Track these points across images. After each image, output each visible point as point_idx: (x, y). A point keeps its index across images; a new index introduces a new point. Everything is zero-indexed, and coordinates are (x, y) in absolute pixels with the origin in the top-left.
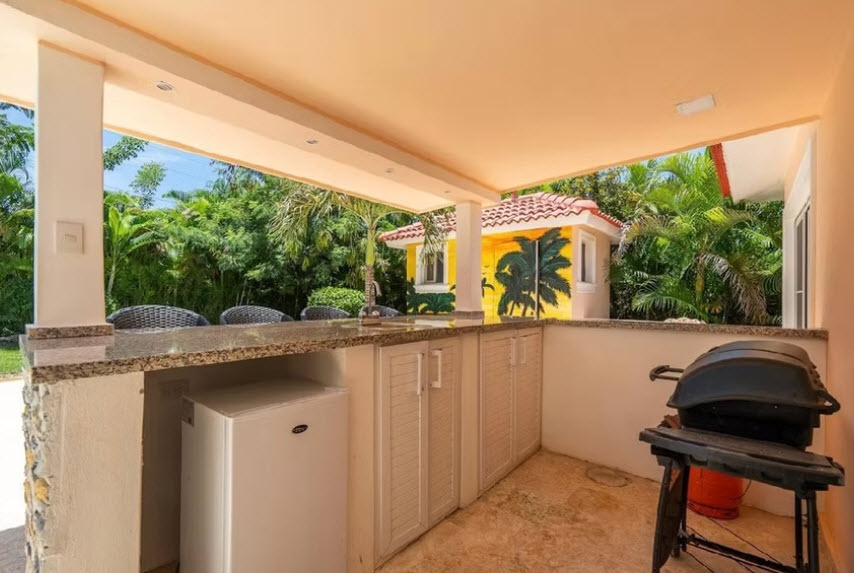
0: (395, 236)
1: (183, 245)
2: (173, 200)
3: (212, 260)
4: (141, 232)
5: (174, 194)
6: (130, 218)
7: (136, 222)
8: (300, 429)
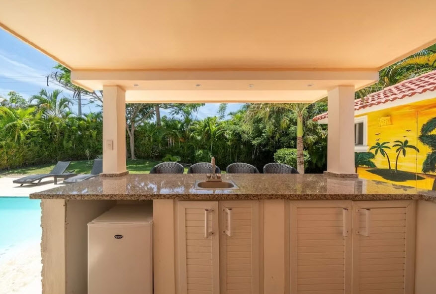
0: (323, 117)
1: (231, 133)
2: (231, 115)
3: (240, 136)
4: (219, 129)
5: (231, 114)
6: (215, 125)
7: (217, 126)
8: (119, 237)
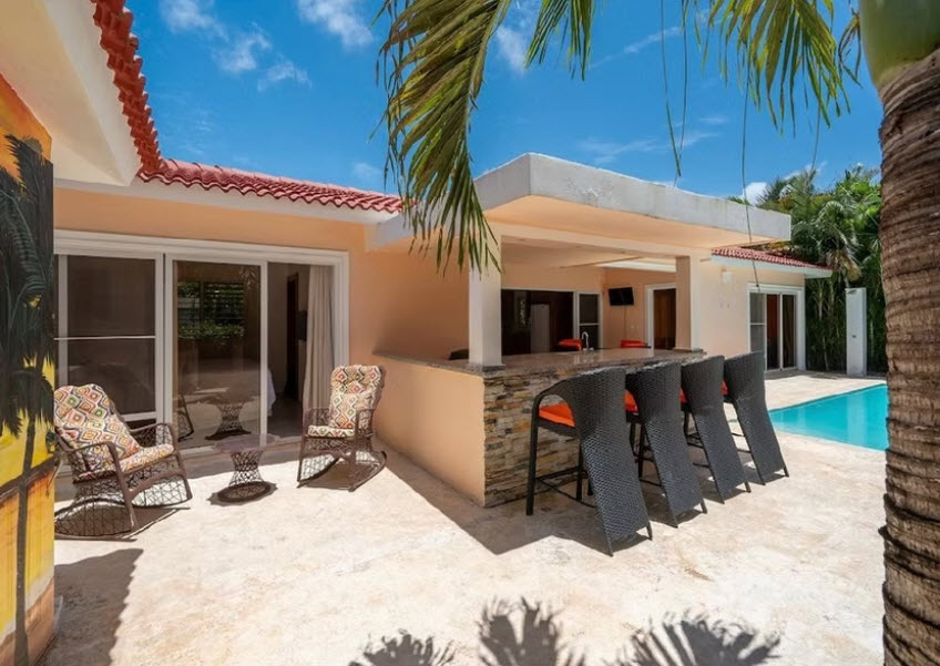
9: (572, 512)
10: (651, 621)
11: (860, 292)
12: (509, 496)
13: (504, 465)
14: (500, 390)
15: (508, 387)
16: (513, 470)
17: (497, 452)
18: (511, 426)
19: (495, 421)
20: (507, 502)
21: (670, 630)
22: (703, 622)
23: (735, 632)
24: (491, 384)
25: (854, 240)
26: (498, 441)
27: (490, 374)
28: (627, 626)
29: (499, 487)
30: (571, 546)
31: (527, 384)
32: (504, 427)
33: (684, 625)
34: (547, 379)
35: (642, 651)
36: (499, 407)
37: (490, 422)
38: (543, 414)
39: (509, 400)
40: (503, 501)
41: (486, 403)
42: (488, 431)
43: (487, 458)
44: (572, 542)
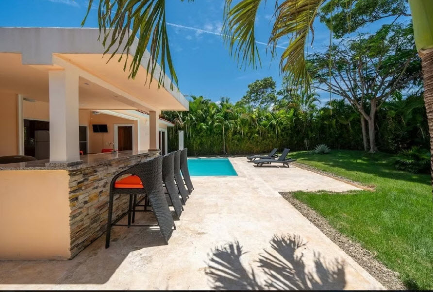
9: (131, 235)
10: (205, 262)
11: (182, 131)
12: (86, 244)
13: (83, 225)
14: (80, 178)
15: (85, 174)
16: (89, 226)
17: (78, 218)
18: (87, 199)
19: (77, 199)
20: (85, 247)
21: (213, 260)
22: (218, 250)
23: (227, 247)
24: (74, 175)
25: (181, 116)
26: (79, 211)
27: (73, 168)
28: (200, 270)
29: (79, 241)
30: (145, 251)
31: (96, 171)
32: (83, 201)
33: (214, 255)
34: (106, 167)
35: (213, 276)
36: (80, 188)
37: (74, 200)
38: (118, 186)
39: (86, 183)
40: (83, 248)
41: (71, 188)
42: (72, 206)
43: (71, 225)
44: (144, 249)
